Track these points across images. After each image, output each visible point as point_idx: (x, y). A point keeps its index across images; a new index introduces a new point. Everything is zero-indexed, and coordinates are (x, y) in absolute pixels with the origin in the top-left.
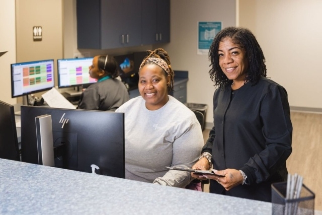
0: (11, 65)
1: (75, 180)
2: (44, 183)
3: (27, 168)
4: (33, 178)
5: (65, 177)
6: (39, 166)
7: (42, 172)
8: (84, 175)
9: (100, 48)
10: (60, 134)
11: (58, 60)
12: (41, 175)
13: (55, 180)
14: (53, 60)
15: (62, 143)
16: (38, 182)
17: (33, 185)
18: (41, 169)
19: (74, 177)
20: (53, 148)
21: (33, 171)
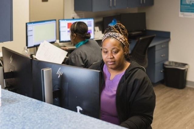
0: (26, 23)
1: (65, 115)
2: (46, 115)
3: (36, 103)
4: (40, 110)
5: (59, 112)
6: (43, 103)
7: (45, 107)
8: (71, 113)
9: (92, 11)
10: (57, 82)
11: (59, 20)
12: (44, 109)
13: (53, 114)
14: (55, 20)
15: (58, 88)
16: (42, 114)
17: (39, 115)
18: (44, 105)
19: (65, 113)
20: (52, 91)
21: (40, 105)
